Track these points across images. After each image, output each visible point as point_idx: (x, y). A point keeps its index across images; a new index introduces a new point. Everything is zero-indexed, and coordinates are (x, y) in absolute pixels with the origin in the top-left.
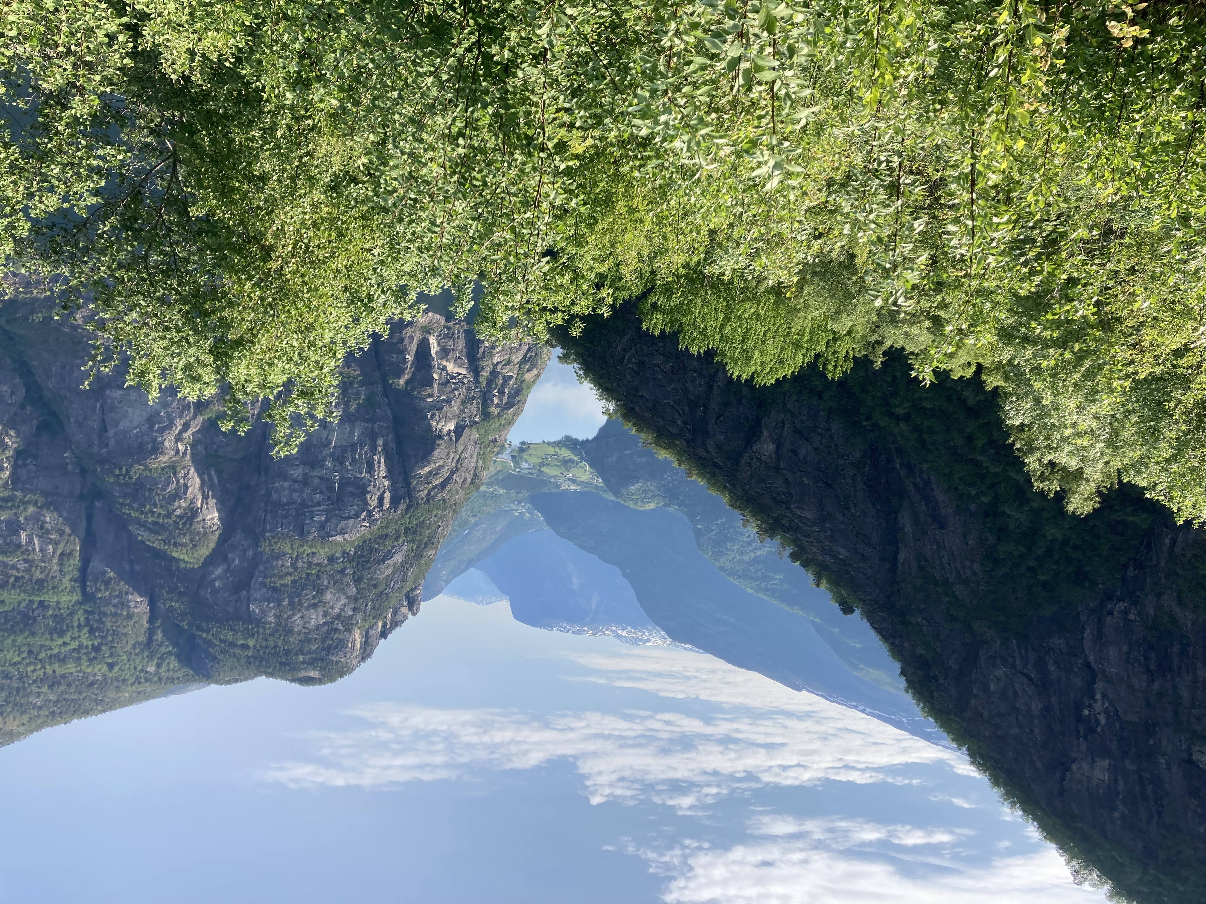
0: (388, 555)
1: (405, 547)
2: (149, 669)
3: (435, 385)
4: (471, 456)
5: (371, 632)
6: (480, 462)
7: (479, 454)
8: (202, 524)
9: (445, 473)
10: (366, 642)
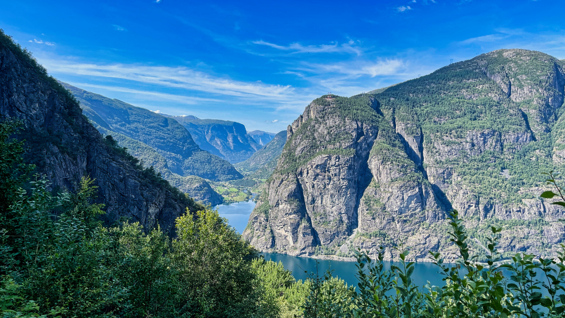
0: (303, 150)
1: (296, 153)
2: (393, 99)
3: (289, 224)
4: (271, 194)
5: (307, 117)
6: (267, 192)
7: (268, 195)
8: (379, 159)
9: (282, 186)
10: (308, 113)
